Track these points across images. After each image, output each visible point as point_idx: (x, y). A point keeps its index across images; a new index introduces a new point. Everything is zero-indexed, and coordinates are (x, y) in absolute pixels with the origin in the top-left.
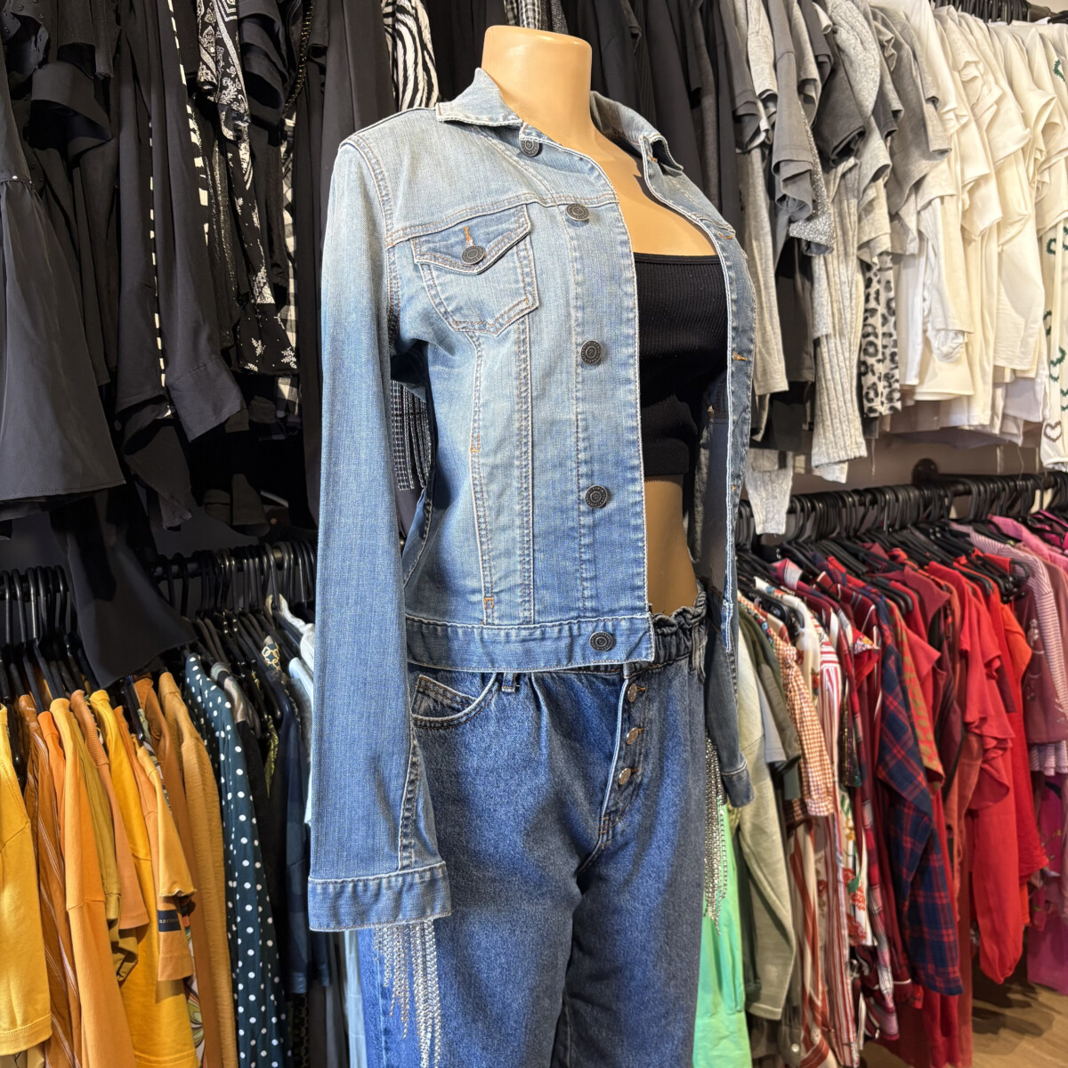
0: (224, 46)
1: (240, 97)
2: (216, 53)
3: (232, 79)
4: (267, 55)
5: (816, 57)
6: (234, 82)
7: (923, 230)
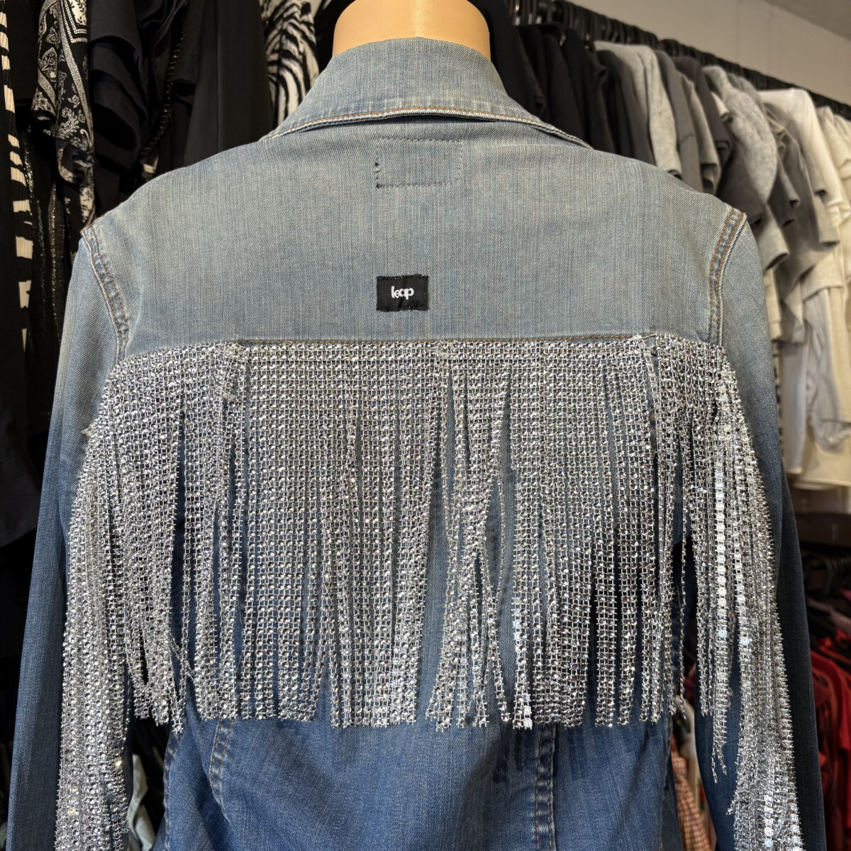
0: (68, 71)
1: (82, 131)
2: (57, 78)
3: (73, 110)
4: (121, 87)
5: (716, 142)
6: (76, 114)
7: (809, 319)
